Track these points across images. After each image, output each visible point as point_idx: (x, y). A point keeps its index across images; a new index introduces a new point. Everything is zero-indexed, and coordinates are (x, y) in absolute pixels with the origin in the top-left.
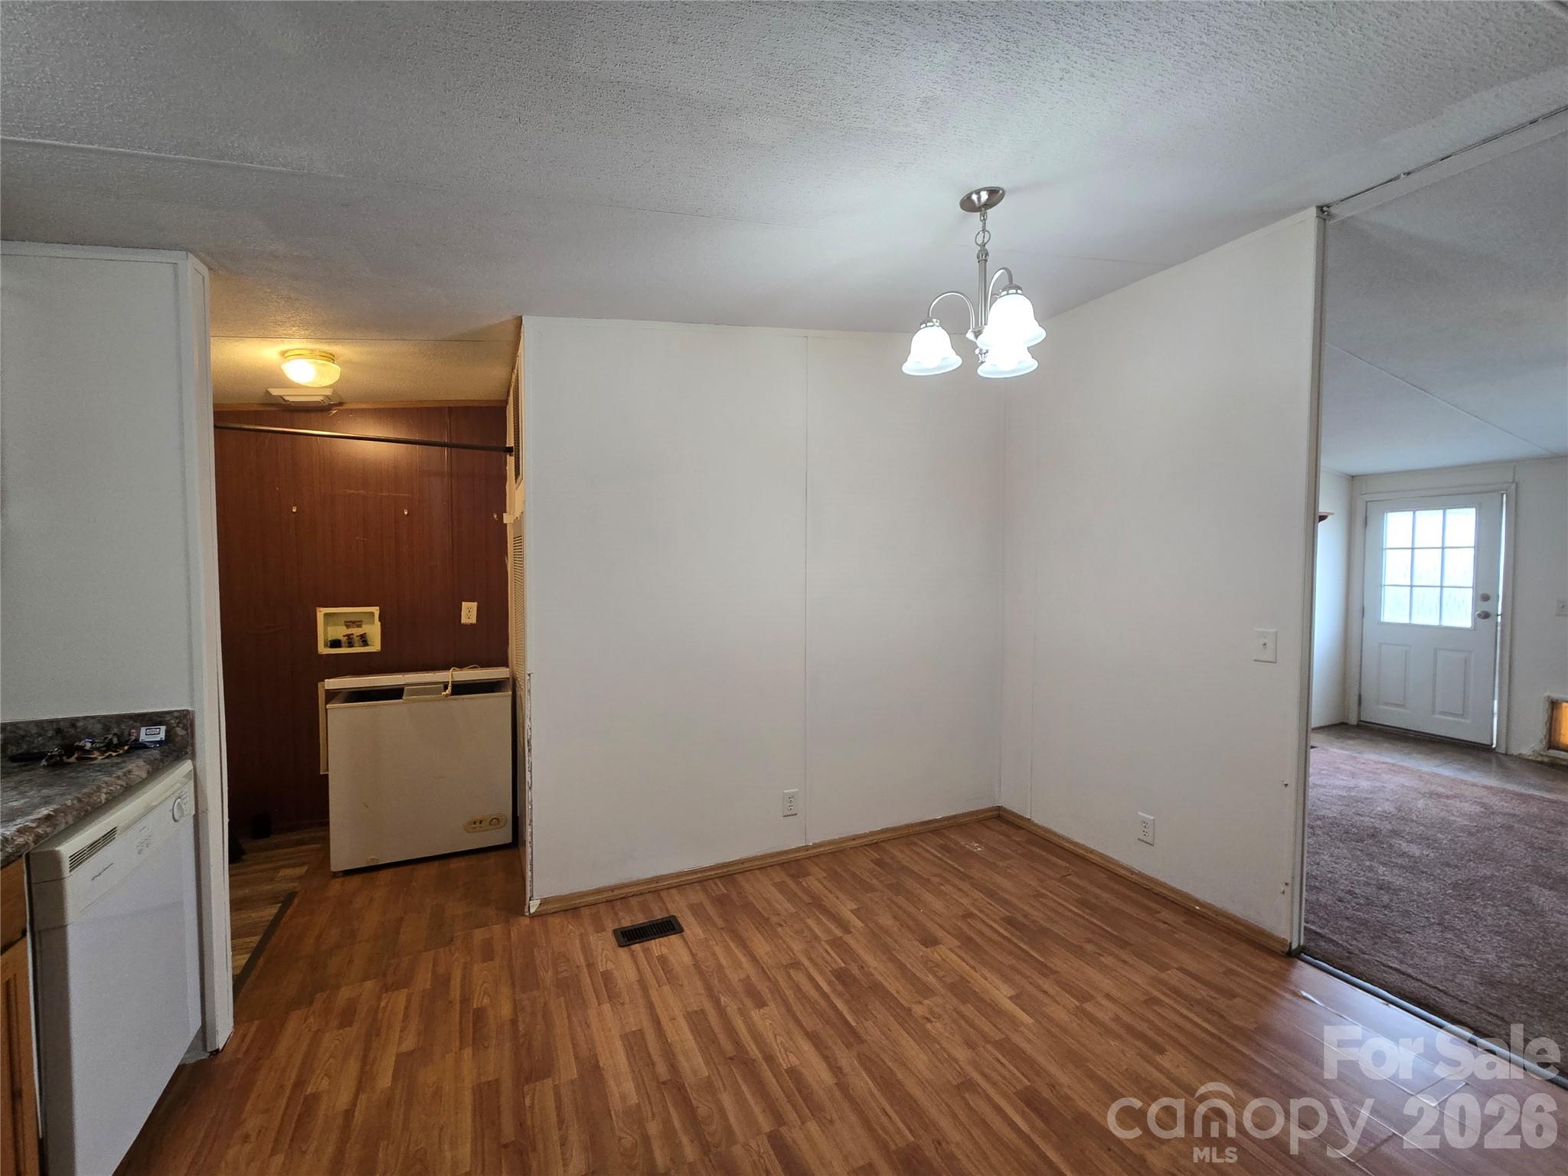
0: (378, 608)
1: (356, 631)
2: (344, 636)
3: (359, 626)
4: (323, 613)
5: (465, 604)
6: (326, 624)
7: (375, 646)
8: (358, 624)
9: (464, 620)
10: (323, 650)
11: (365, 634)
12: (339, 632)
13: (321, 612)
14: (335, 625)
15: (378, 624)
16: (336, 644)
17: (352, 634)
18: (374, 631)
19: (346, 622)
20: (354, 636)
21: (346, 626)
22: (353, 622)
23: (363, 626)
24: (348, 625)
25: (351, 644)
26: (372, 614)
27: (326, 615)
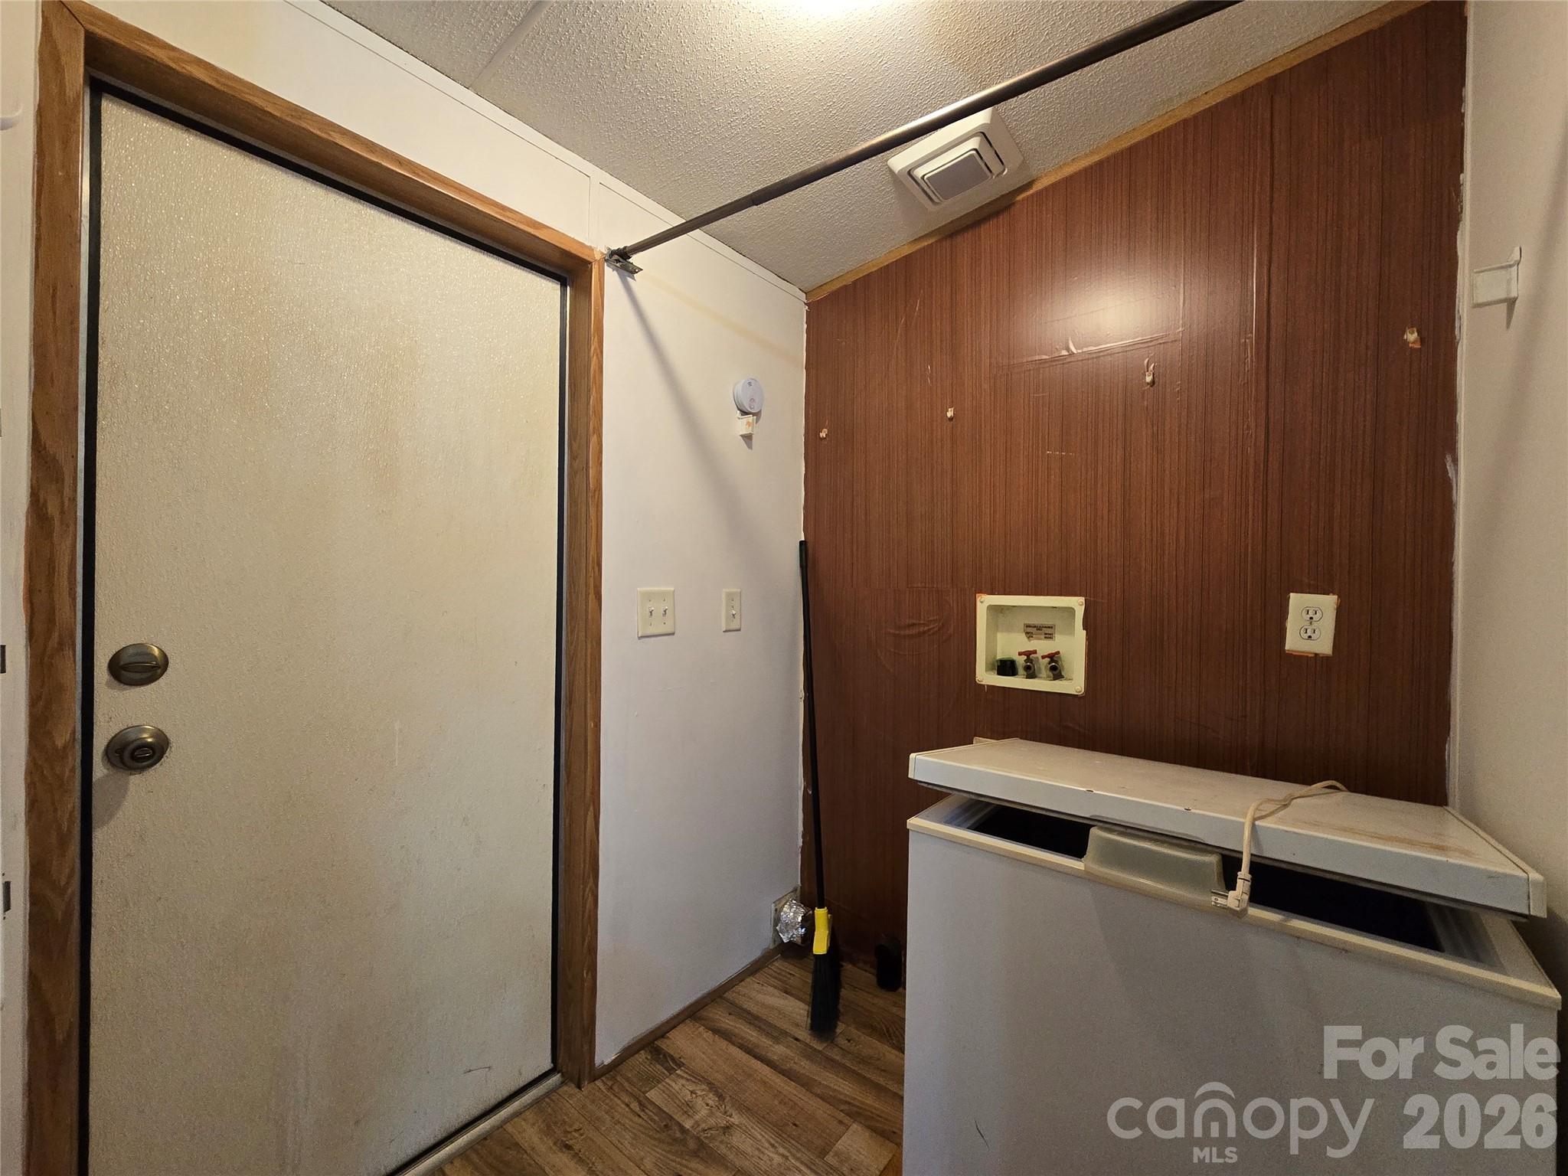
0: (1082, 599)
1: (1042, 647)
2: (1020, 654)
3: (1049, 637)
4: (986, 605)
5: (1297, 601)
6: (993, 628)
7: (1074, 683)
8: (1046, 631)
9: (1294, 642)
10: (986, 677)
11: (1058, 653)
12: (1012, 644)
13: (985, 602)
14: (1009, 629)
15: (1081, 635)
16: (1006, 667)
17: (1035, 652)
18: (1073, 646)
19: (1028, 626)
20: (1039, 655)
21: (1027, 633)
22: (1039, 628)
23: (1058, 637)
24: (1032, 631)
25: (1031, 673)
26: (1070, 611)
27: (995, 610)
